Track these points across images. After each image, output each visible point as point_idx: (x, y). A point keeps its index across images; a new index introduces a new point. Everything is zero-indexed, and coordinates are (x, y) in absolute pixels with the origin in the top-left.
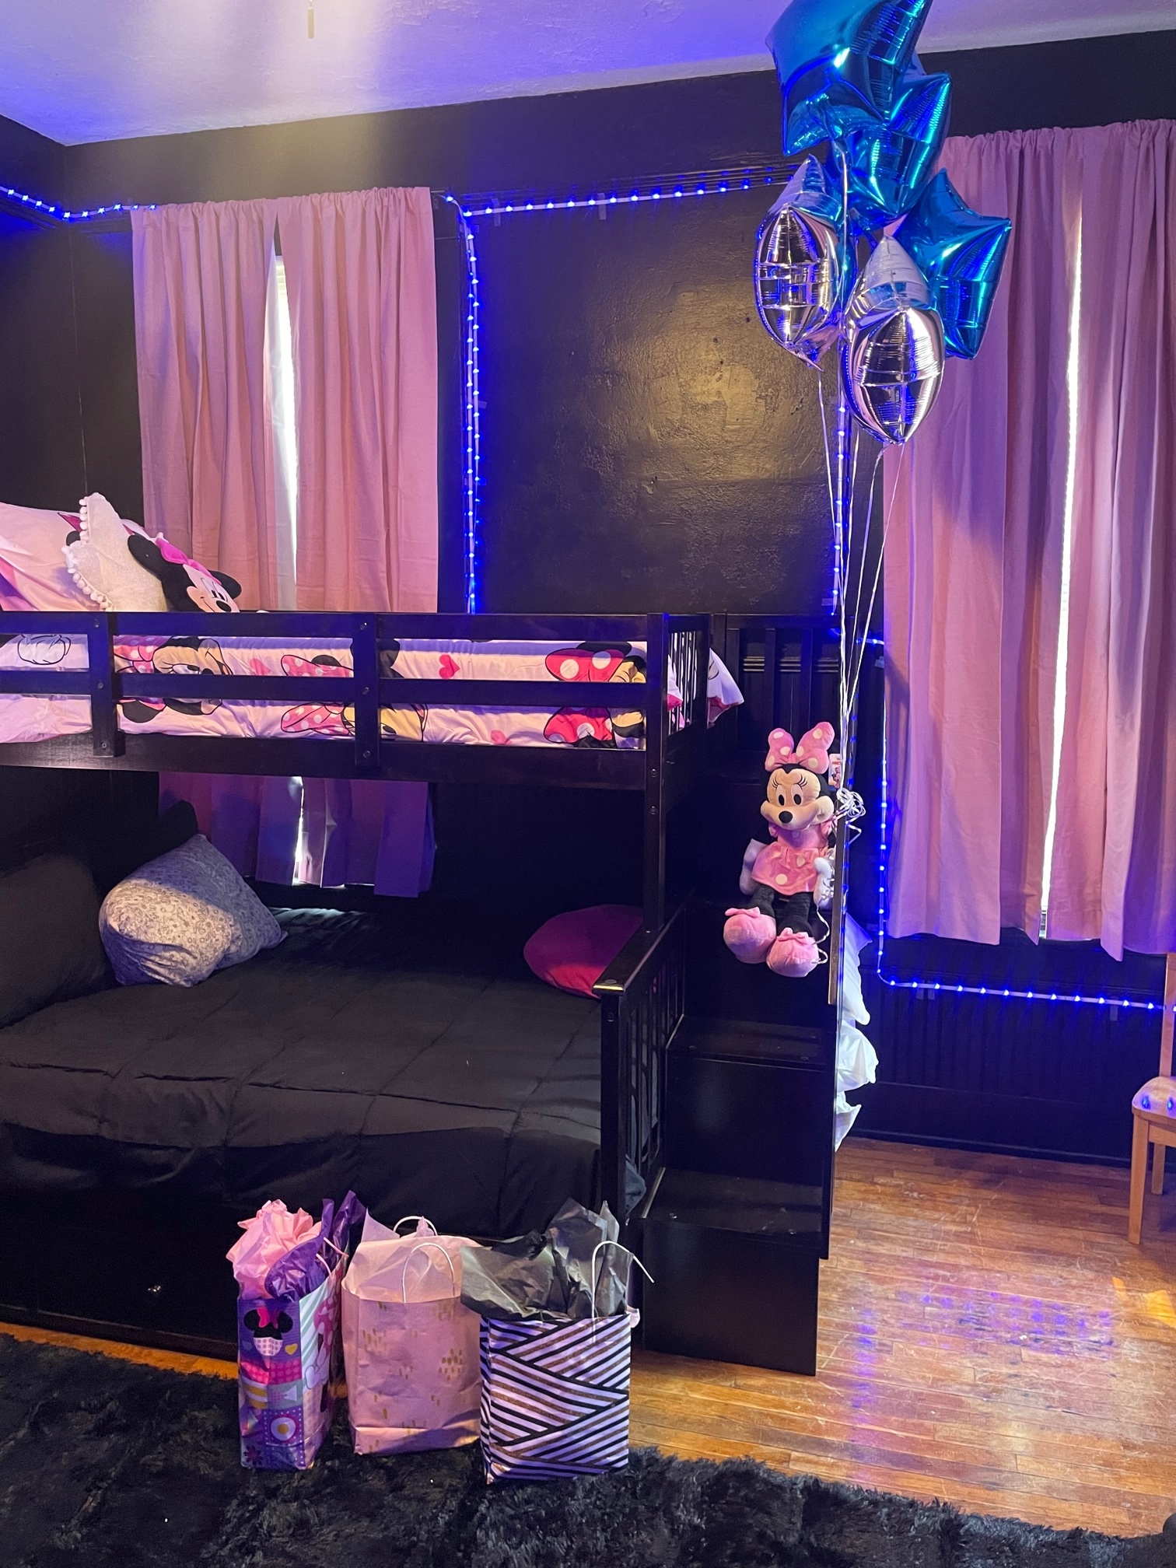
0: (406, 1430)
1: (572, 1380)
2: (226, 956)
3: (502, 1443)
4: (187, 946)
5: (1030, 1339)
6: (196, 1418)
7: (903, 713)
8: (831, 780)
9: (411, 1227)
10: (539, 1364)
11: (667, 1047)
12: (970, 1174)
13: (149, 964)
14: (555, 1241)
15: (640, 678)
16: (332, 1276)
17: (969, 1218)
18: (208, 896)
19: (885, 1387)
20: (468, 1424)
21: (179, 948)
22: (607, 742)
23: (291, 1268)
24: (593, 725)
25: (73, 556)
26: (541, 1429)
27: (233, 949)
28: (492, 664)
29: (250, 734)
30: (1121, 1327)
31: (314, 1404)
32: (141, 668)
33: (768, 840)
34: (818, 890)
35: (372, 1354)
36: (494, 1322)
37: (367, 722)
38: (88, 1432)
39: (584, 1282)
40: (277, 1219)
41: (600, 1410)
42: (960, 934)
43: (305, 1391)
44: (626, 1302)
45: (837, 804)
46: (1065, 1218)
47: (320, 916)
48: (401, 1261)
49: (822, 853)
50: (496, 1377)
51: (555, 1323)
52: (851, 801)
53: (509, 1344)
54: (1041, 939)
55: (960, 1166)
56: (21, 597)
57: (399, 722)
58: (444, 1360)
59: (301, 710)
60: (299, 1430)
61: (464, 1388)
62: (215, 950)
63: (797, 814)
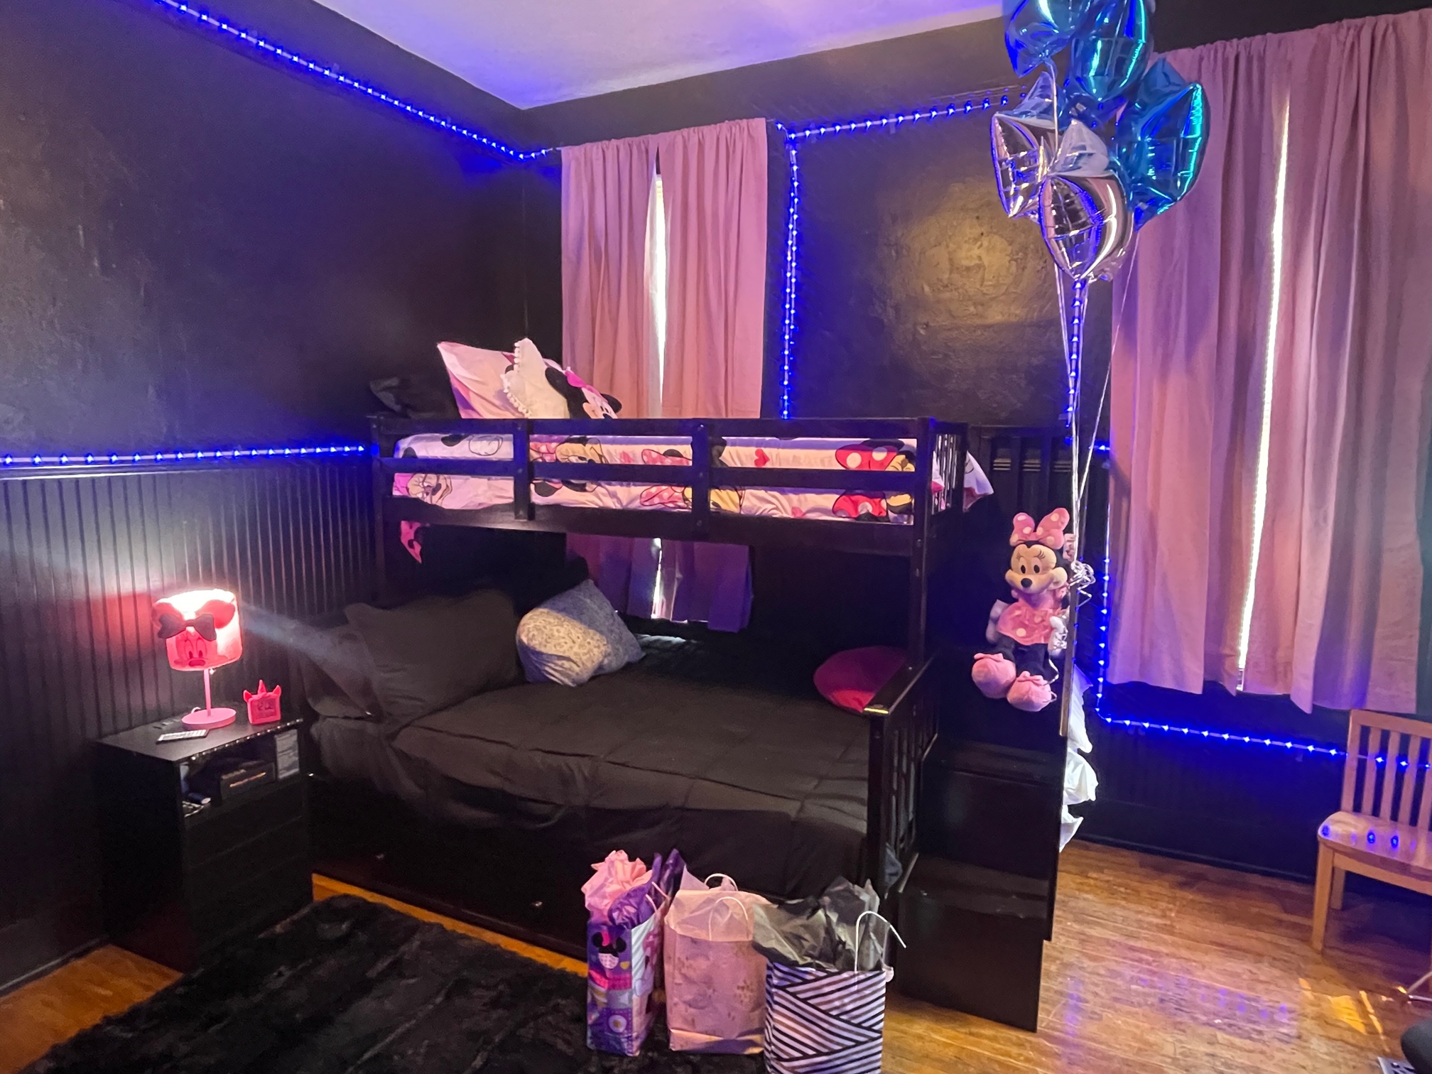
0: (708, 1037)
1: (837, 1017)
2: (601, 667)
3: (779, 1059)
4: (573, 657)
5: (1225, 1024)
6: (558, 1004)
7: (1125, 505)
8: (1065, 555)
9: (716, 883)
10: (811, 1002)
11: (923, 760)
12: (1170, 877)
13: (547, 669)
14: (827, 907)
15: (911, 468)
16: (658, 913)
17: (1168, 913)
18: (591, 624)
19: (1095, 1050)
20: (756, 1038)
21: (568, 659)
22: (883, 517)
23: (627, 905)
24: (871, 503)
25: (508, 381)
26: (811, 1052)
27: (606, 661)
28: (794, 457)
29: (619, 507)
30: (1309, 1024)
31: (641, 1007)
32: (548, 459)
33: (1010, 600)
34: (1052, 643)
35: (685, 977)
36: (777, 965)
37: (701, 499)
38: (484, 1005)
39: (849, 942)
40: (619, 865)
41: (858, 1043)
42: (1168, 684)
43: (634, 996)
44: (883, 960)
45: (1070, 573)
46: (1255, 922)
47: (670, 642)
48: (708, 908)
49: (1056, 613)
50: (776, 1007)
51: (826, 972)
52: (1083, 572)
53: (788, 983)
54: (1238, 692)
55: (1160, 870)
56: (473, 409)
57: (723, 499)
58: (738, 988)
59: (654, 490)
60: (629, 1026)
61: (753, 1010)
62: (593, 662)
63: (1036, 581)
